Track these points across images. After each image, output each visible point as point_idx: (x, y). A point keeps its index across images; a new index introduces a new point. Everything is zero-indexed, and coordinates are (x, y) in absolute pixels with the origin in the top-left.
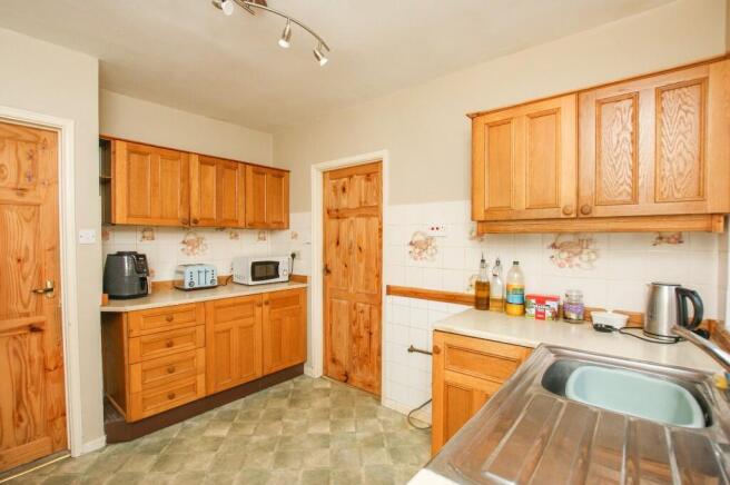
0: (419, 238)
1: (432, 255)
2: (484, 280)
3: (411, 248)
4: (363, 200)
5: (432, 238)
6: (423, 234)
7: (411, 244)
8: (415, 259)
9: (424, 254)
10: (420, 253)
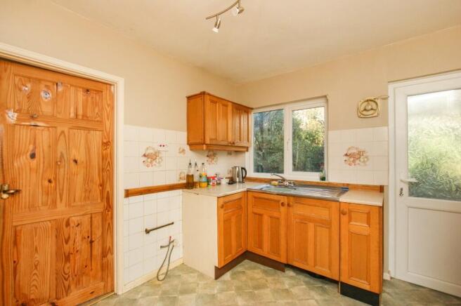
0: (151, 151)
1: (159, 162)
2: (191, 174)
3: (145, 159)
4: (80, 112)
5: (159, 152)
6: (153, 149)
7: (145, 155)
8: (148, 166)
9: (154, 163)
10: (151, 162)
